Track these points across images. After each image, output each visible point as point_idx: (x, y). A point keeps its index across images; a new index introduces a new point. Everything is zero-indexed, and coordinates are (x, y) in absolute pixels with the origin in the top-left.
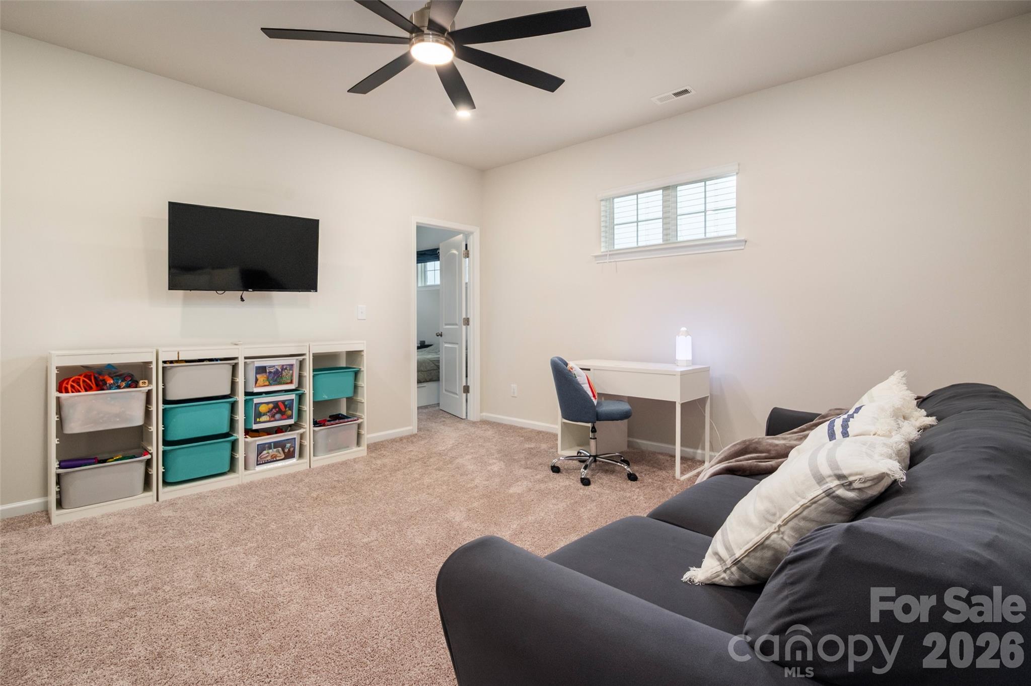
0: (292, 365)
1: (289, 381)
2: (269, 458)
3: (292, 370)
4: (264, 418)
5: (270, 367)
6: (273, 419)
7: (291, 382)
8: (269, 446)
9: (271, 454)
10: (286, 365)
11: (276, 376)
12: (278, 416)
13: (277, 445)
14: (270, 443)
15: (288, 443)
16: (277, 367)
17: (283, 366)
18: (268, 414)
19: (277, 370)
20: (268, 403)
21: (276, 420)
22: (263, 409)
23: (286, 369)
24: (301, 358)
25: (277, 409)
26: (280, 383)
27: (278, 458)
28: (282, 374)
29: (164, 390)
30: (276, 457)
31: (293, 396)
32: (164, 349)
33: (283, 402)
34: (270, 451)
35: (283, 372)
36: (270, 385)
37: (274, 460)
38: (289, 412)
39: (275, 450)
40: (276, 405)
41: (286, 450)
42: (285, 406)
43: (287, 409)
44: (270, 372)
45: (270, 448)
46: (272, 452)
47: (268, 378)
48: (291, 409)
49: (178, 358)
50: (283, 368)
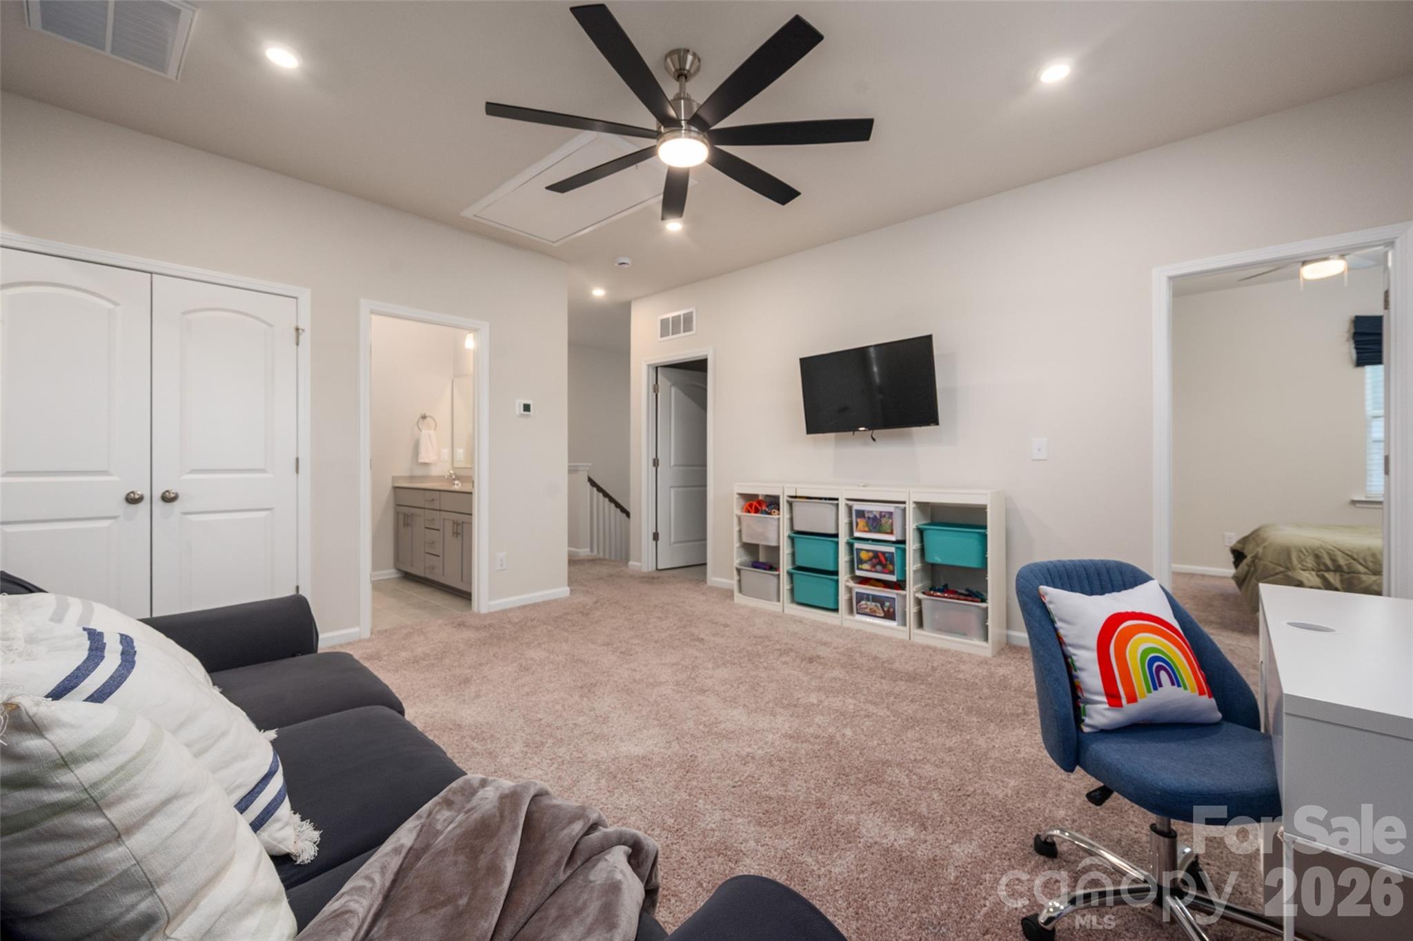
0: (891, 514)
1: (889, 531)
2: (868, 610)
3: (892, 519)
4: (866, 566)
5: (869, 512)
6: (873, 569)
7: (891, 533)
8: (867, 597)
9: (870, 607)
10: (885, 512)
11: (876, 523)
12: (879, 568)
13: (875, 599)
14: (868, 595)
15: (887, 601)
16: (875, 513)
17: (881, 512)
18: (869, 562)
19: (875, 516)
20: (868, 551)
21: (876, 572)
22: (864, 555)
23: (884, 516)
24: (903, 506)
25: (878, 560)
26: (880, 532)
27: (877, 615)
28: (881, 521)
29: (791, 519)
30: (875, 612)
31: (891, 549)
32: (789, 485)
33: (884, 553)
34: (869, 603)
35: (882, 520)
36: (870, 531)
37: (872, 614)
38: (891, 567)
39: (874, 604)
40: (876, 554)
41: (886, 609)
42: (886, 559)
43: (888, 563)
44: (869, 518)
45: (868, 600)
46: (871, 605)
47: (867, 523)
48: (892, 563)
49: (796, 493)
50: (882, 515)
